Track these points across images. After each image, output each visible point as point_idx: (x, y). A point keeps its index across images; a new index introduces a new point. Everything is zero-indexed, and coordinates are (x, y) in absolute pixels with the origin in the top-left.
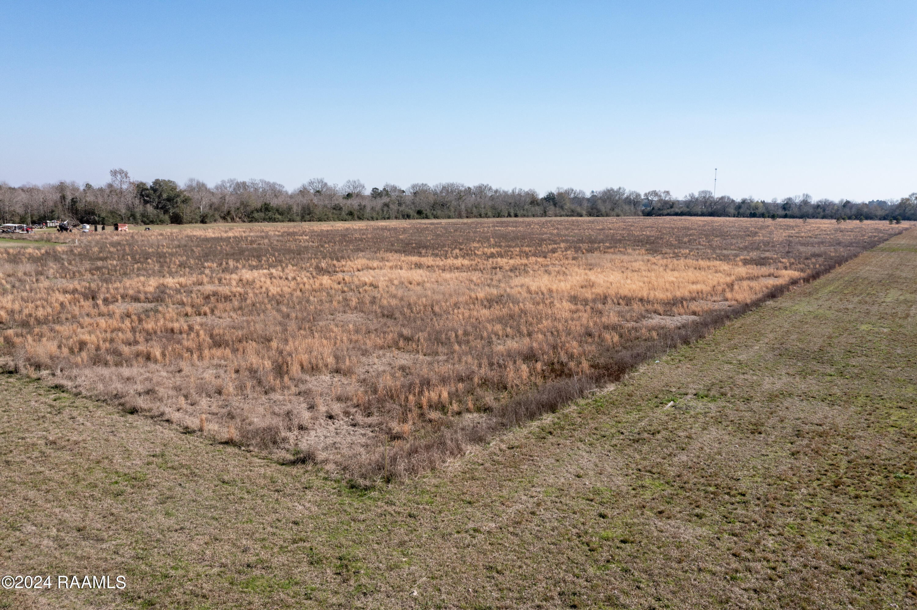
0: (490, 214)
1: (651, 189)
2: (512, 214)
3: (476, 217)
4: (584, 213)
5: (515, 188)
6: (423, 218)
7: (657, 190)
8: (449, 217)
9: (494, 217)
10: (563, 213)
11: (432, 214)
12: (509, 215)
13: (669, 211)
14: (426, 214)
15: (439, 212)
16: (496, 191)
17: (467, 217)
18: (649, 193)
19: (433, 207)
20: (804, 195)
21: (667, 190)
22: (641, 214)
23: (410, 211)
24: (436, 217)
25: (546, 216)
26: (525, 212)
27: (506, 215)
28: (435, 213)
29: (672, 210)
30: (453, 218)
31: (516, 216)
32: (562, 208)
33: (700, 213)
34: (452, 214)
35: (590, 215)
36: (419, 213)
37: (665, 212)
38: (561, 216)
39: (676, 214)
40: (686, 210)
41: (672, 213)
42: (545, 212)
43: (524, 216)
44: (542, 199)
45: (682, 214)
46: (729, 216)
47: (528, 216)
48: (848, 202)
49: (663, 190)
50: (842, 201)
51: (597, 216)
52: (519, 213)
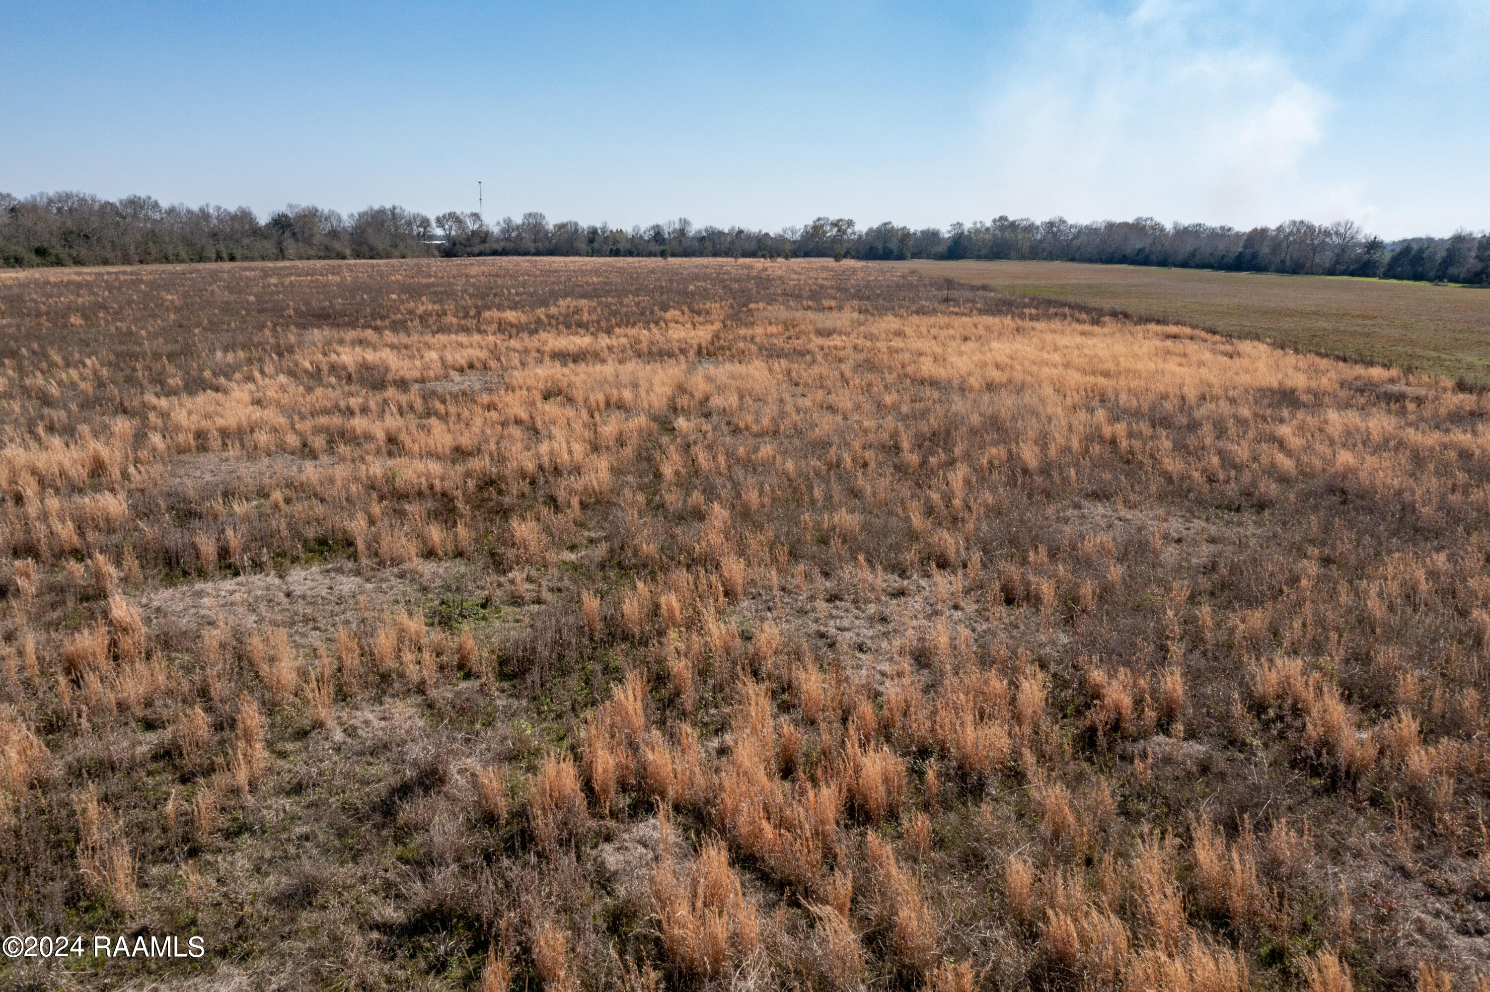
0: (183, 254)
1: (447, 211)
2: (225, 255)
3: (157, 261)
4: (348, 252)
5: (207, 206)
6: (52, 264)
7: (458, 212)
8: (106, 262)
9: (192, 260)
10: (311, 252)
11: (70, 255)
12: (219, 258)
13: (482, 247)
14: (57, 256)
15: (83, 253)
16: (172, 211)
17: (141, 262)
18: (444, 217)
19: (67, 237)
20: (680, 220)
21: (475, 211)
22: (436, 253)
23: (20, 249)
24: (78, 262)
25: (284, 258)
26: (246, 252)
27: (214, 256)
28: (75, 253)
29: (487, 245)
30: (113, 264)
31: (232, 259)
32: (308, 241)
33: (533, 250)
34: (109, 255)
35: (358, 255)
36: (41, 252)
37: (476, 249)
38: (308, 258)
39: (495, 253)
40: (510, 246)
41: (488, 251)
42: (281, 251)
43: (245, 258)
44: (268, 226)
45: (504, 253)
46: (580, 255)
47: (253, 259)
48: (741, 232)
49: (468, 211)
50: (733, 228)
51: (371, 258)
52: (238, 253)
